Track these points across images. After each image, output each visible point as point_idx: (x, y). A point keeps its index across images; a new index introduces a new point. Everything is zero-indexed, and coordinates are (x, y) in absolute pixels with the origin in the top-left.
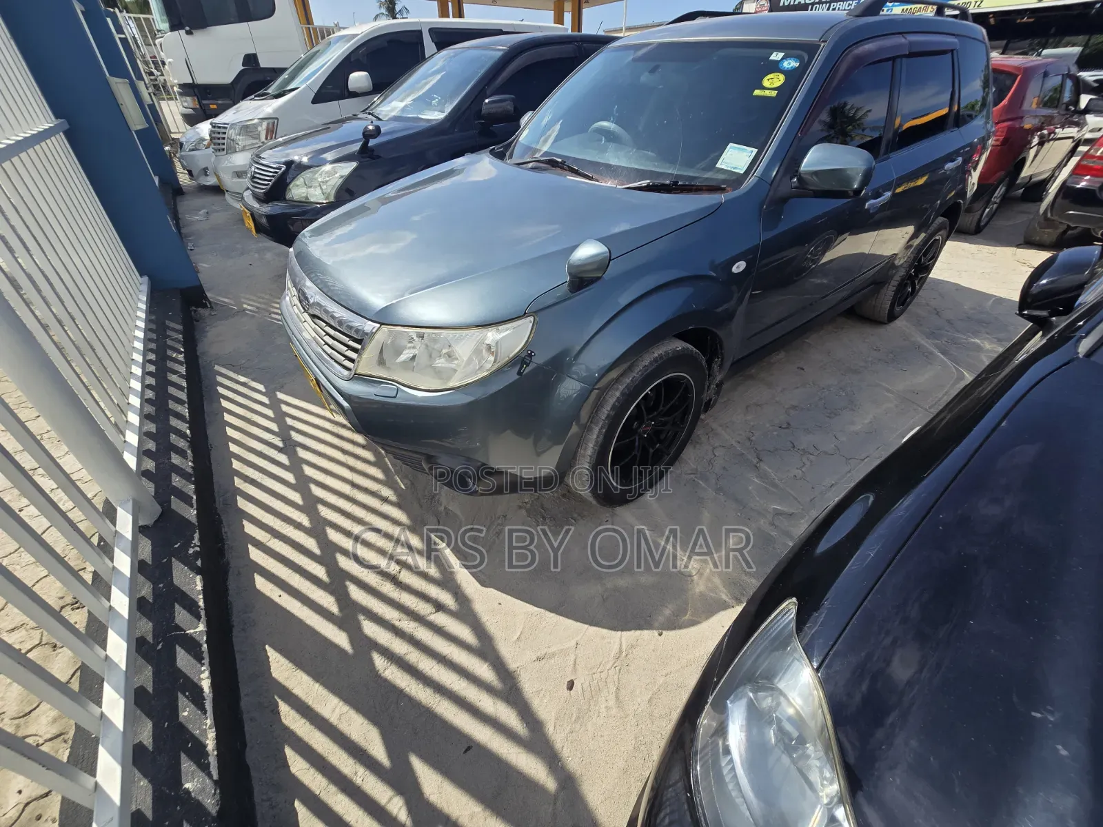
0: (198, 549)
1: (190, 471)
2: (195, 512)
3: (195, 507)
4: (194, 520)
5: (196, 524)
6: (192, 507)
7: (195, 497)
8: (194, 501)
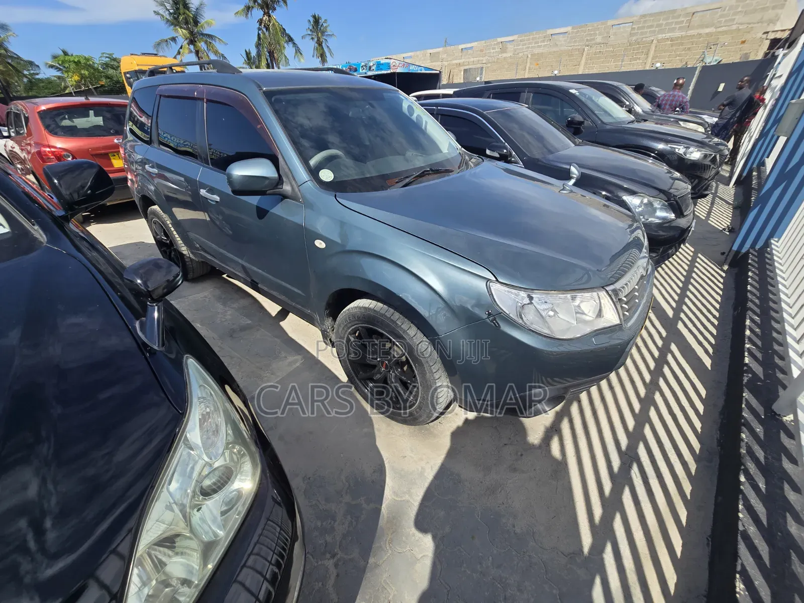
0: (745, 375)
1: (744, 429)
2: (744, 395)
3: (744, 398)
4: (746, 390)
5: (744, 387)
6: (746, 399)
7: (743, 406)
8: (744, 402)
